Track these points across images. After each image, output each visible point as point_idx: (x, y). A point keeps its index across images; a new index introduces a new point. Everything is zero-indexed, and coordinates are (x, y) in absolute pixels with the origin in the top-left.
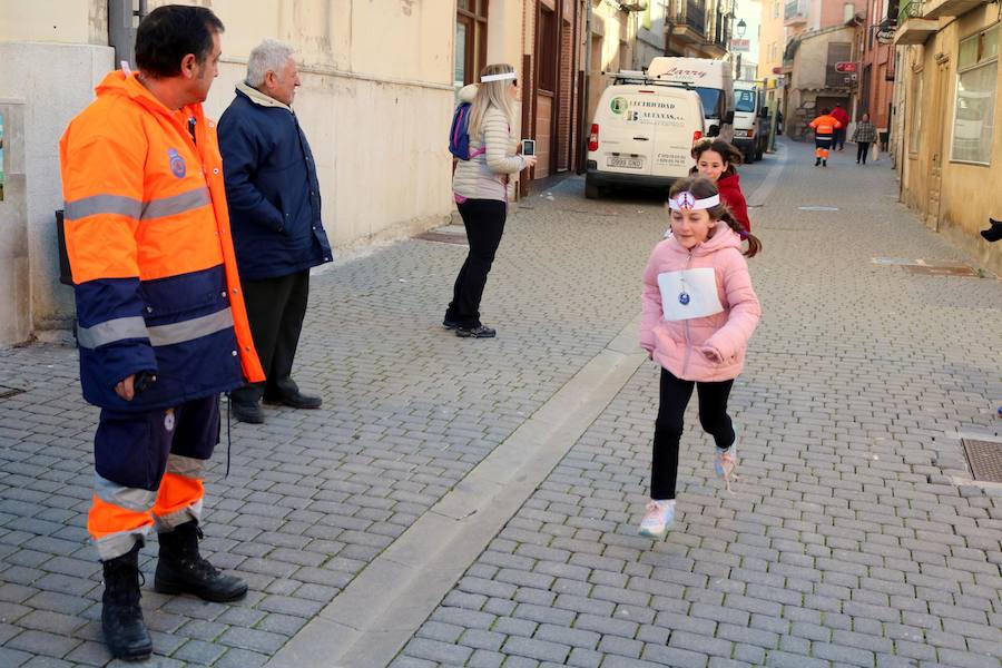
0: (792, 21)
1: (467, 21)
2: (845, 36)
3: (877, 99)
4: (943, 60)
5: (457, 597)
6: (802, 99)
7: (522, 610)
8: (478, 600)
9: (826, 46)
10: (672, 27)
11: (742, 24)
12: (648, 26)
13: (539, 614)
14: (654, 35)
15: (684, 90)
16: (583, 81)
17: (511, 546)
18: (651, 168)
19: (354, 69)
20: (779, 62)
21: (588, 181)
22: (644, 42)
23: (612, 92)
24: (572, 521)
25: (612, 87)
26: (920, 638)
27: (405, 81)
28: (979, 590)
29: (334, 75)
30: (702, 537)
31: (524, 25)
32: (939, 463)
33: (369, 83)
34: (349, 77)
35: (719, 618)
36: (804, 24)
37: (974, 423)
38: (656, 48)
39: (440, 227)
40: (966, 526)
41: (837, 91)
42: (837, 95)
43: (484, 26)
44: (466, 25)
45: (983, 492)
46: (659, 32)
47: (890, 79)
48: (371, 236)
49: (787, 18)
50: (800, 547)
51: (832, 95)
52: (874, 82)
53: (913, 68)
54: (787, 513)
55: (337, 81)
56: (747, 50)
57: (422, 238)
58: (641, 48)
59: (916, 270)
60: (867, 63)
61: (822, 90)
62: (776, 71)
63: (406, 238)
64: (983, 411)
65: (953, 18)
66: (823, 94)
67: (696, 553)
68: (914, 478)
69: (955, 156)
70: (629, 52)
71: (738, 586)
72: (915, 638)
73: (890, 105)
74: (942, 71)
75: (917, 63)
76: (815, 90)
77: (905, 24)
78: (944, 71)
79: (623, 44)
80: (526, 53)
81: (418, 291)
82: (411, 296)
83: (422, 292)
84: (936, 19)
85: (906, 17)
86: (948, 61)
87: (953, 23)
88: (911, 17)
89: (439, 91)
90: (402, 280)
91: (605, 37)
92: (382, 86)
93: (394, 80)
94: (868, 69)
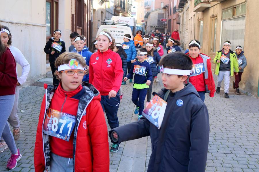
0: (147, 7)
1: (50, 1)
2: (162, 11)
4: (214, 17)
6: (151, 29)
9: (157, 14)
10: (116, 8)
11: (134, 7)
12: (109, 7)
14: (111, 10)
15: (127, 26)
16: (91, 23)
20: (143, 19)
22: (108, 12)
23: (102, 27)
25: (102, 25)
27: (25, 23)
36: (150, 8)
38: (111, 14)
39: (42, 79)
41: (161, 27)
42: (161, 28)
43: (57, 3)
44: (51, 3)
49: (145, 6)
51: (159, 28)
52: (172, 24)
53: (198, 19)
56: (135, 15)
57: (34, 85)
60: (169, 19)
61: (156, 27)
62: (142, 21)
65: (220, 2)
66: (157, 28)
70: (104, 15)
74: (212, 20)
75: (200, 18)
76: (154, 27)
77: (199, 5)
78: (214, 20)
79: (102, 12)
80: (73, 14)
81: (29, 117)
82: (25, 121)
83: (31, 118)
84: (210, 3)
85: (199, 3)
86: (216, 16)
87: (219, 4)
88: (202, 3)
89: (40, 27)
90: (22, 111)
91: (97, 10)
92: (14, 24)
93: (20, 22)
94: (170, 21)
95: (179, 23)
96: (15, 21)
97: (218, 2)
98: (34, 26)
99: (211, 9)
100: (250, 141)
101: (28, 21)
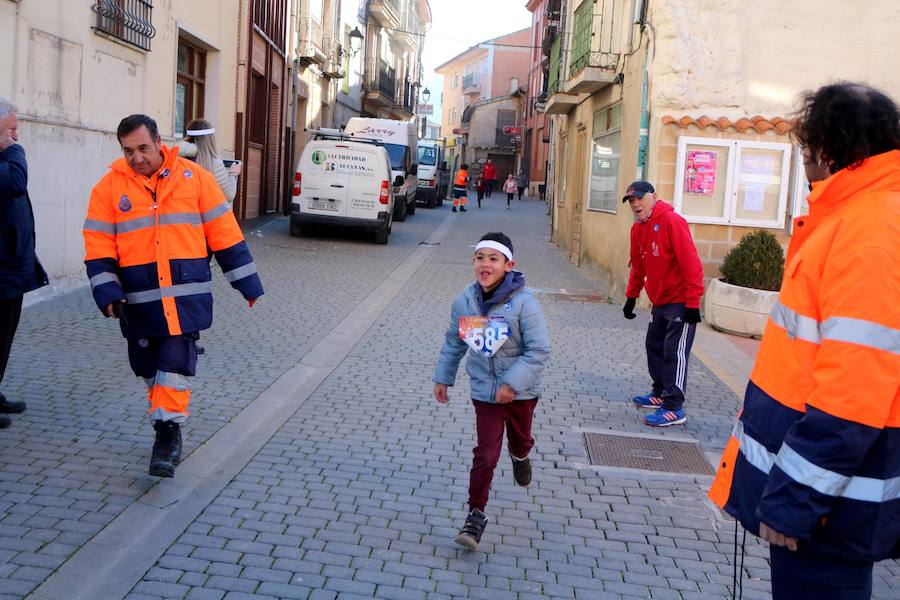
0: (469, 90)
1: (187, 82)
2: (510, 105)
3: (536, 157)
4: (582, 128)
5: (157, 573)
6: (476, 156)
7: (213, 582)
8: (175, 574)
9: (496, 112)
10: (367, 92)
11: (427, 92)
12: (346, 91)
13: (226, 583)
14: (351, 99)
15: (373, 147)
16: (290, 136)
17: (206, 529)
18: (346, 211)
19: (82, 121)
20: (458, 124)
21: (293, 221)
22: (343, 104)
23: (312, 146)
24: (261, 507)
25: (312, 141)
26: (539, 590)
28: (589, 552)
29: (64, 125)
30: (369, 517)
32: (565, 452)
33: (97, 134)
34: (78, 128)
35: (377, 581)
36: (478, 94)
37: (595, 419)
40: (581, 501)
41: (505, 149)
42: (505, 153)
43: (201, 87)
45: (597, 474)
46: (356, 97)
47: (546, 141)
49: (464, 88)
50: (448, 522)
51: (501, 153)
52: (534, 143)
53: (560, 133)
54: (440, 495)
55: (67, 131)
56: (431, 113)
58: (340, 109)
59: (560, 297)
60: (528, 128)
61: (492, 149)
62: (456, 132)
64: (602, 410)
65: (589, 94)
66: (493, 152)
67: (363, 530)
68: (544, 464)
69: (591, 206)
70: (330, 113)
71: (395, 555)
72: (535, 590)
73: (547, 162)
76: (487, 149)
77: (552, 98)
78: (582, 136)
79: (324, 106)
80: (239, 111)
84: (576, 94)
85: (553, 92)
86: (585, 128)
88: (559, 93)
94: (529, 132)
95: (548, 142)
96: (110, 129)
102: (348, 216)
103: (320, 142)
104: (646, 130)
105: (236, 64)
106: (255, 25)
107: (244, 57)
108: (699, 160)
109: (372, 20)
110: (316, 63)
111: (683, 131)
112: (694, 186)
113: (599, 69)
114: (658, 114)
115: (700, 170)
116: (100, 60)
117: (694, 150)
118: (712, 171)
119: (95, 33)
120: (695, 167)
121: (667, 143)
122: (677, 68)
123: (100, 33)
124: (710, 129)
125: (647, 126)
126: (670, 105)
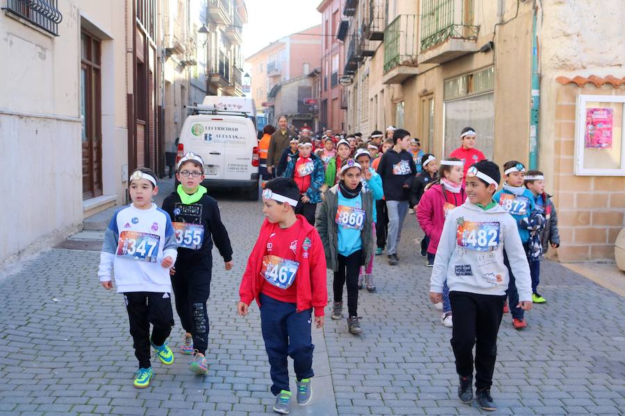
0: (272, 74)
2: (307, 83)
3: (332, 120)
4: (427, 94)
9: (297, 88)
10: (210, 77)
11: (247, 75)
12: (197, 76)
14: (199, 82)
15: (244, 118)
18: (224, 174)
20: (266, 100)
22: (195, 86)
23: (191, 120)
27: (43, 115)
31: (126, 72)
33: (12, 117)
36: (279, 76)
38: (202, 90)
39: (76, 234)
41: (305, 116)
42: (306, 119)
43: (98, 71)
44: (85, 71)
46: (203, 81)
48: (19, 253)
49: (269, 73)
51: (302, 119)
52: (329, 110)
53: (392, 100)
56: (249, 92)
58: (193, 89)
60: (323, 98)
61: (296, 116)
62: (264, 105)
63: (49, 249)
65: (438, 64)
66: (296, 118)
70: (186, 92)
73: (343, 124)
74: (424, 101)
75: (395, 97)
76: (291, 116)
77: (395, 70)
78: (427, 101)
79: (183, 87)
80: (129, 93)
81: (74, 312)
82: (68, 320)
83: (78, 312)
84: (417, 66)
85: (395, 65)
86: (432, 93)
87: (436, 69)
88: (400, 65)
89: (70, 123)
90: (55, 300)
91: (172, 83)
92: (24, 119)
93: (34, 114)
94: (325, 102)
95: (346, 108)
96: (25, 112)
97: (435, 65)
98: (59, 122)
99: (418, 78)
100: (526, 338)
101: (48, 111)
102: (225, 179)
103: (195, 117)
104: (537, 91)
105: (124, 52)
106: (137, 19)
107: (131, 46)
108: (596, 116)
109: (210, 20)
110: (177, 53)
111: (580, 90)
112: (593, 142)
113: (462, 40)
114: (551, 76)
115: (599, 126)
116: (11, 43)
117: (593, 107)
118: (609, 126)
119: (6, 15)
120: (594, 124)
121: (565, 102)
122: (569, 32)
123: (11, 14)
124: (604, 87)
125: (539, 88)
126: (564, 66)
